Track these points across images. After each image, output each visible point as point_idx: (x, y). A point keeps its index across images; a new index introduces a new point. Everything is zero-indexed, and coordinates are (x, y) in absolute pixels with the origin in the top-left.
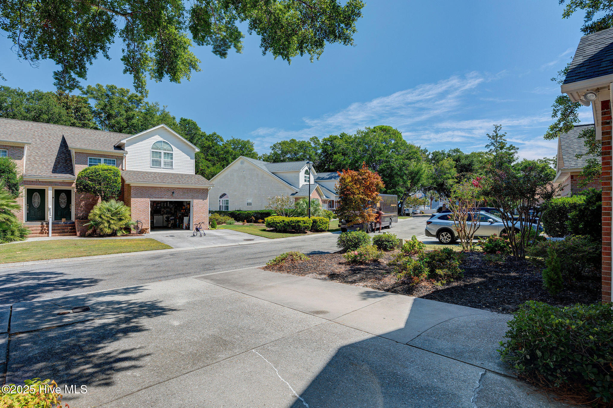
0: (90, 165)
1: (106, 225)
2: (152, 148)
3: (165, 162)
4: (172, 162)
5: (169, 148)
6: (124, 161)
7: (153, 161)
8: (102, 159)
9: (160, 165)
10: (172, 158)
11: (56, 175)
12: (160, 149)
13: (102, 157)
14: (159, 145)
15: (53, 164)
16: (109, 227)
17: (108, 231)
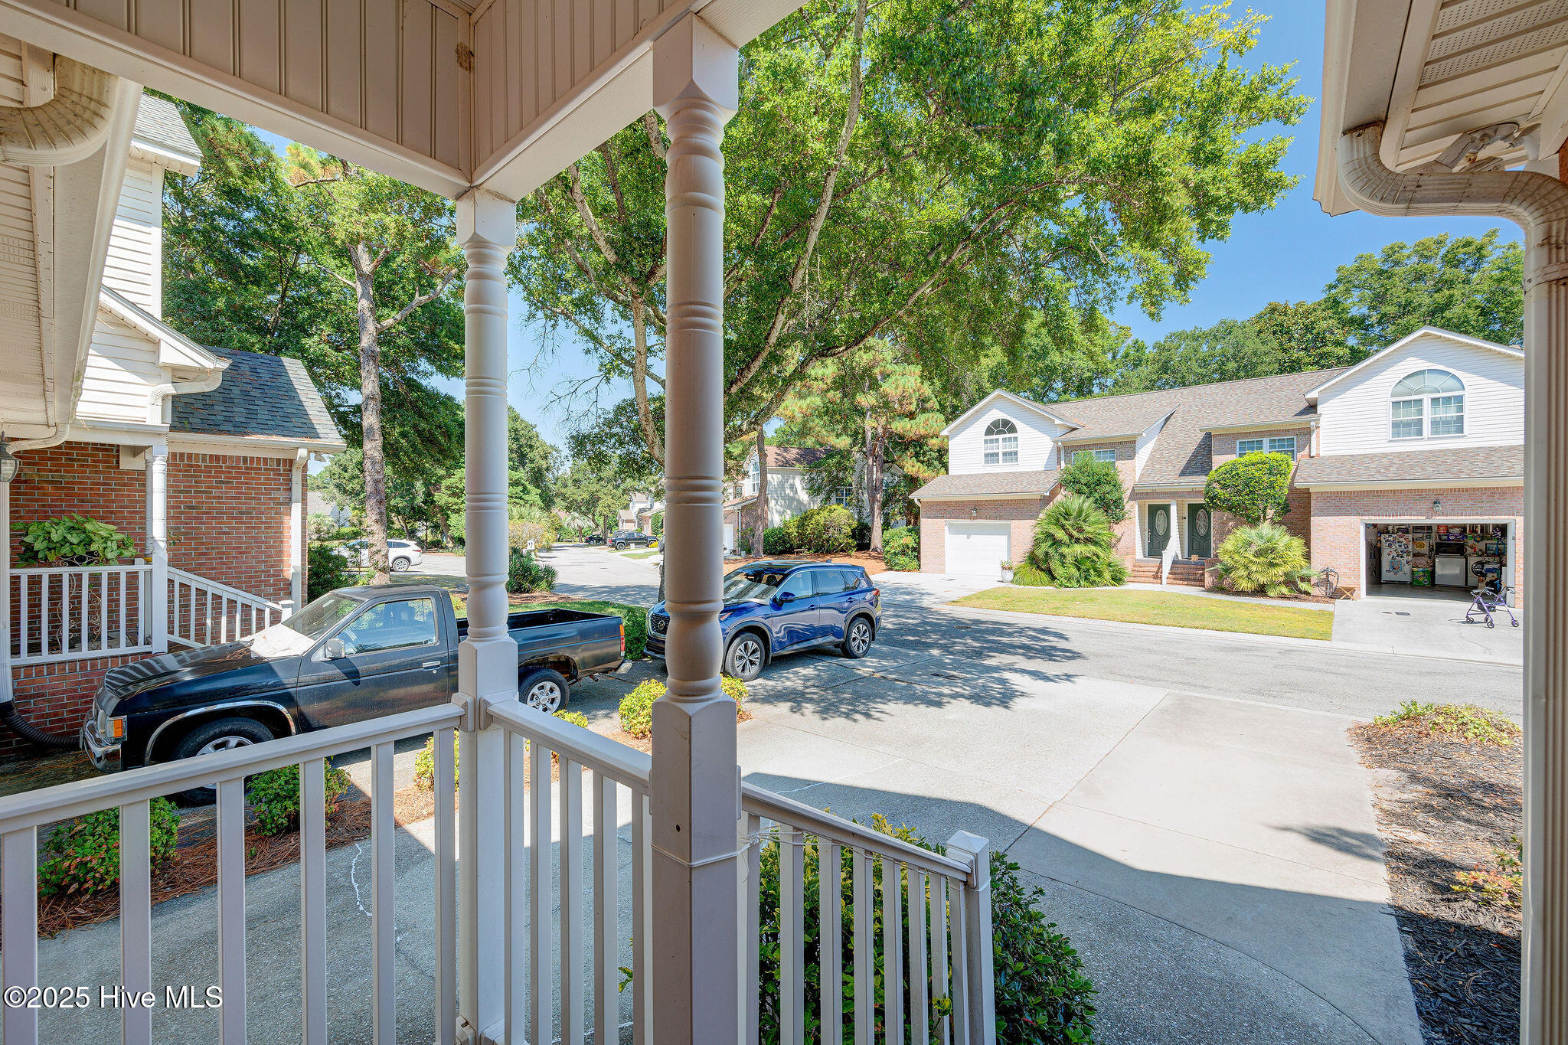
0: (1241, 455)
1: (1243, 572)
2: (1392, 396)
3: (1435, 423)
4: (1461, 419)
5: (1452, 382)
6: (1313, 438)
7: (1395, 425)
8: (1266, 441)
9: (1420, 433)
10: (1461, 409)
11: (1188, 479)
12: (1418, 392)
13: (1264, 436)
14: (1410, 383)
15: (1185, 461)
16: (1249, 577)
17: (1244, 585)
